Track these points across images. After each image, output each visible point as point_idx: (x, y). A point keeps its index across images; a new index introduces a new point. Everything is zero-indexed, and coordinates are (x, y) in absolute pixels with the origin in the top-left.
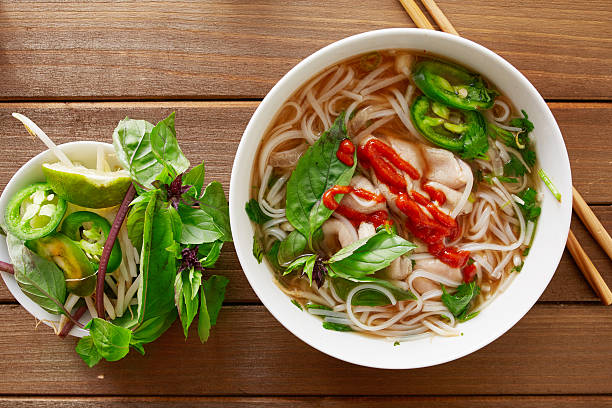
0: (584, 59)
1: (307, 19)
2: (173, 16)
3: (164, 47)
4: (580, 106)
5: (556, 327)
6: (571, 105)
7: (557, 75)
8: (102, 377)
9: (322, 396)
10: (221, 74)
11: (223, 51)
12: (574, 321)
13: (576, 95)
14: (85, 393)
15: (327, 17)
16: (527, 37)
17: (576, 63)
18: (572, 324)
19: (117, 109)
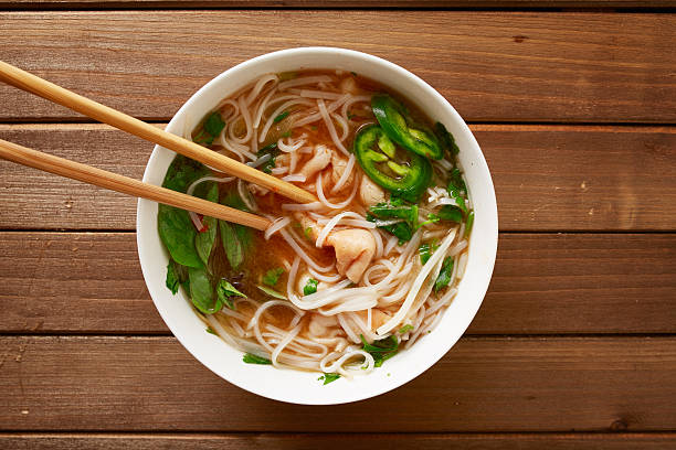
0: (527, 80)
1: (232, 37)
2: (93, 34)
3: (84, 66)
4: (523, 128)
5: (503, 360)
6: (514, 128)
7: (498, 96)
8: (26, 412)
9: (257, 433)
10: (143, 95)
11: (147, 72)
12: (523, 355)
13: (518, 115)
14: (9, 428)
15: (253, 35)
16: (465, 55)
17: (518, 84)
18: (521, 357)
19: (36, 131)
